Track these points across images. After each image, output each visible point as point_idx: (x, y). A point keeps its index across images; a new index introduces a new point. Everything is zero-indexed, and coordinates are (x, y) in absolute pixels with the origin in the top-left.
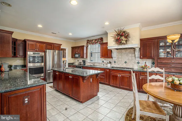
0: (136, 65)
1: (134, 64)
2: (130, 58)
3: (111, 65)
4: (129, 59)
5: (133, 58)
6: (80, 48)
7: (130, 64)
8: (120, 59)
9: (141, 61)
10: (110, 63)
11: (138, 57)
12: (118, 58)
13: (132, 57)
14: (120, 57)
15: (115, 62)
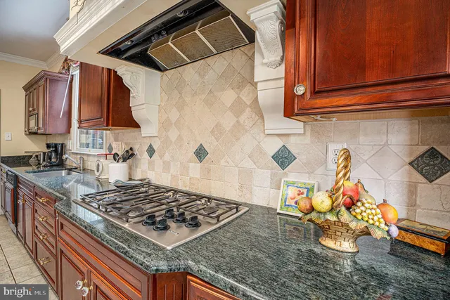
0: (267, 173)
1: (248, 164)
2: (228, 121)
3: (130, 168)
4: (217, 131)
5: (247, 117)
6: (42, 82)
7: (223, 162)
8: (173, 134)
9: (308, 139)
10: (129, 155)
11: (273, 109)
12: (165, 125)
13: (237, 108)
14: (174, 115)
15: (151, 151)
